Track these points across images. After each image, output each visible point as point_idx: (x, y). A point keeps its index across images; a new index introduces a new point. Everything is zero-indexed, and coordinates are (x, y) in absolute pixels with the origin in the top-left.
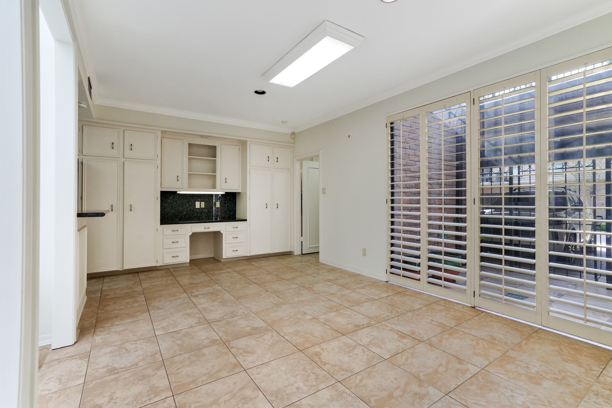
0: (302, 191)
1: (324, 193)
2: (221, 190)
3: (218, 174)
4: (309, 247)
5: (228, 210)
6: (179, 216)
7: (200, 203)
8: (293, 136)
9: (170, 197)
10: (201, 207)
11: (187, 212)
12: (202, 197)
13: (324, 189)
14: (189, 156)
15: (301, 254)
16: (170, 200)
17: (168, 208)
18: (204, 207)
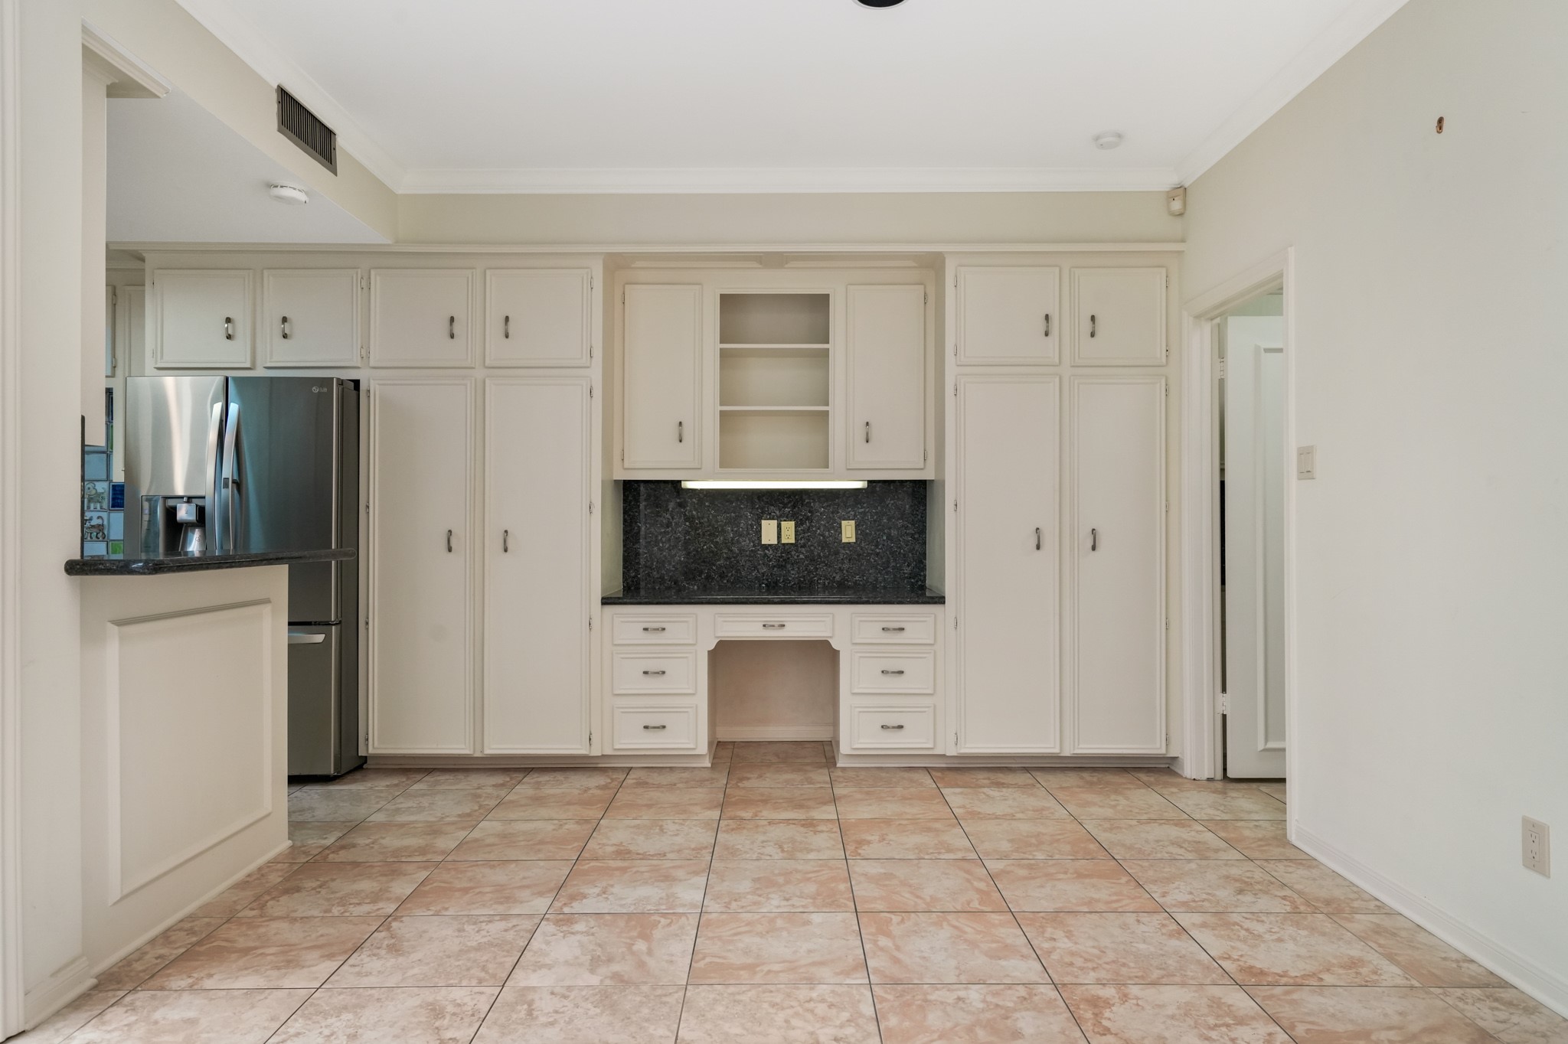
0: (1222, 471)
1: (1306, 474)
2: (850, 473)
3: (837, 408)
4: (1265, 750)
5: (892, 553)
6: (701, 572)
7: (779, 527)
8: (1177, 205)
9: (668, 501)
10: (784, 541)
11: (728, 558)
12: (786, 501)
13: (1306, 453)
14: (722, 342)
15: (1219, 775)
16: (671, 514)
17: (663, 543)
18: (793, 541)
